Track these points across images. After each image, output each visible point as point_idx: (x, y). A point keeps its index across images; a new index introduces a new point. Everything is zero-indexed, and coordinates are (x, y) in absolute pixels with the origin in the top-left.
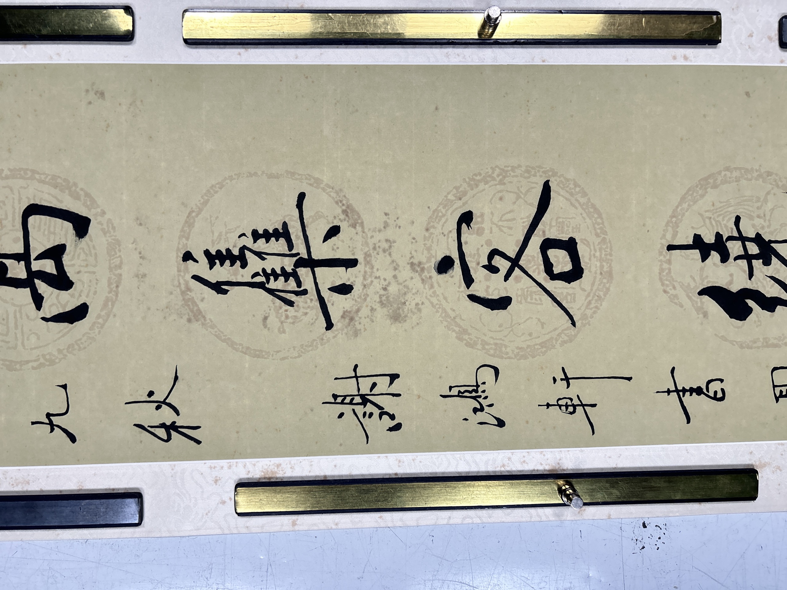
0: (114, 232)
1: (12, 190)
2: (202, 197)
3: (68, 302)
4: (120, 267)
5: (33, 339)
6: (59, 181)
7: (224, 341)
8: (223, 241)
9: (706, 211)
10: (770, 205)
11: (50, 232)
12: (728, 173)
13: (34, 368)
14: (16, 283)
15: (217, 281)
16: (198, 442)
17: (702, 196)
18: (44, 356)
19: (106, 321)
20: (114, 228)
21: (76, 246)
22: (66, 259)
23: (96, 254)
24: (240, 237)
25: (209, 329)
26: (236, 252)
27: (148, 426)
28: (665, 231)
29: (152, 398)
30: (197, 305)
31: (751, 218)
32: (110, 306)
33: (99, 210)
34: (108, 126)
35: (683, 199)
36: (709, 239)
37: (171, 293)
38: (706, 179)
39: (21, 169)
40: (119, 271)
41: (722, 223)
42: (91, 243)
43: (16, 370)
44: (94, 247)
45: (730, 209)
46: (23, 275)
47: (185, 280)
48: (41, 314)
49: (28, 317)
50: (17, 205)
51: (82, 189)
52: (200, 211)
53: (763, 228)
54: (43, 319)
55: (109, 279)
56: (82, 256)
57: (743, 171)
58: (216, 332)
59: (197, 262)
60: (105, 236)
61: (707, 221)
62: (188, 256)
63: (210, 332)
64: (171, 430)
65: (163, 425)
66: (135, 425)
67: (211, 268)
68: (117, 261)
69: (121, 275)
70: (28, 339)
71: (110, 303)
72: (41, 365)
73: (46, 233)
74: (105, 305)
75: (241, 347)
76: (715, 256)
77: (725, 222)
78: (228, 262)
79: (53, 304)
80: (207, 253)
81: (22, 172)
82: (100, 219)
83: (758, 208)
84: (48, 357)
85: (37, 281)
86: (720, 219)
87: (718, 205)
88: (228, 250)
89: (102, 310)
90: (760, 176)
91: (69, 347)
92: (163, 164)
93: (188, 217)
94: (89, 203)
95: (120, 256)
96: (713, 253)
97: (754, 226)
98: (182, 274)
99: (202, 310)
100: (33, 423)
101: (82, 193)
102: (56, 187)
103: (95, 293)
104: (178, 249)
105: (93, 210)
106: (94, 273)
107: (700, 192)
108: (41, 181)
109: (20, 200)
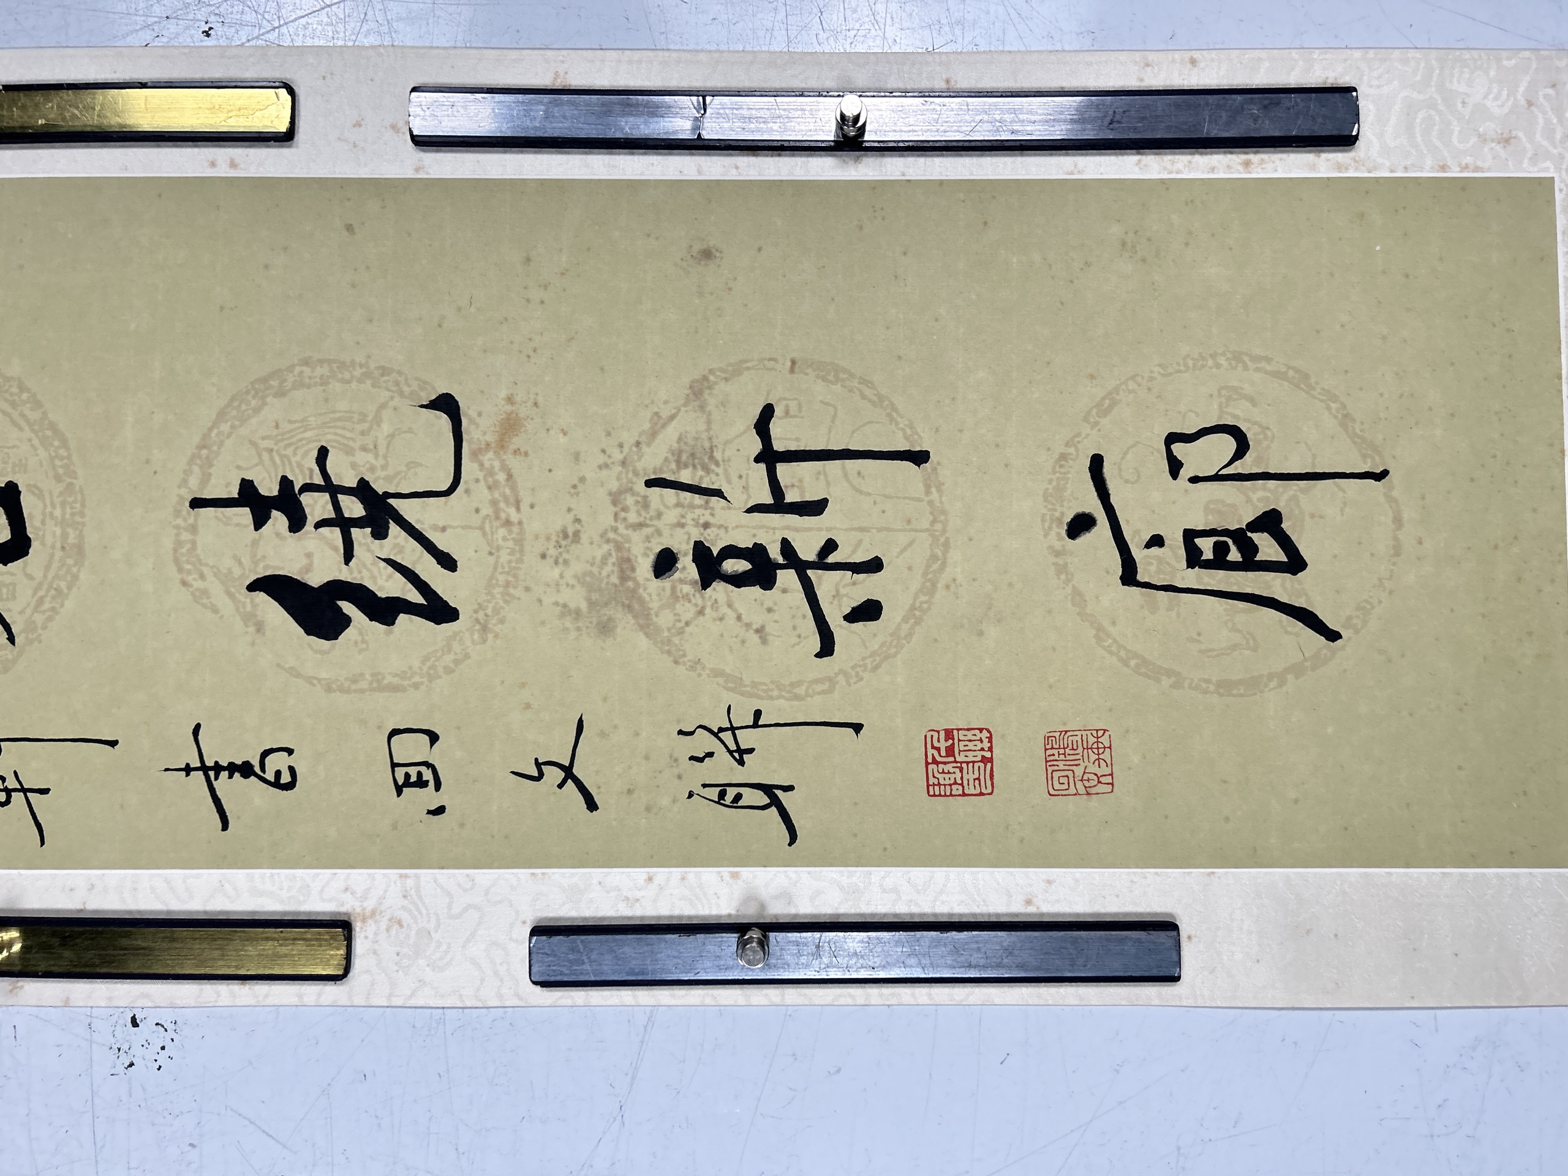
9: (263, 438)
10: (386, 428)
12: (307, 370)
17: (257, 411)
28: (187, 472)
31: (349, 451)
35: (222, 415)
36: (269, 488)
38: (264, 380)
41: (293, 460)
45: (309, 434)
53: (372, 469)
57: (335, 365)
61: (266, 456)
76: (278, 520)
77: (298, 458)
83: (363, 433)
86: (289, 452)
87: (285, 427)
90: (367, 375)
96: (275, 513)
97: (354, 466)
107: (253, 403)
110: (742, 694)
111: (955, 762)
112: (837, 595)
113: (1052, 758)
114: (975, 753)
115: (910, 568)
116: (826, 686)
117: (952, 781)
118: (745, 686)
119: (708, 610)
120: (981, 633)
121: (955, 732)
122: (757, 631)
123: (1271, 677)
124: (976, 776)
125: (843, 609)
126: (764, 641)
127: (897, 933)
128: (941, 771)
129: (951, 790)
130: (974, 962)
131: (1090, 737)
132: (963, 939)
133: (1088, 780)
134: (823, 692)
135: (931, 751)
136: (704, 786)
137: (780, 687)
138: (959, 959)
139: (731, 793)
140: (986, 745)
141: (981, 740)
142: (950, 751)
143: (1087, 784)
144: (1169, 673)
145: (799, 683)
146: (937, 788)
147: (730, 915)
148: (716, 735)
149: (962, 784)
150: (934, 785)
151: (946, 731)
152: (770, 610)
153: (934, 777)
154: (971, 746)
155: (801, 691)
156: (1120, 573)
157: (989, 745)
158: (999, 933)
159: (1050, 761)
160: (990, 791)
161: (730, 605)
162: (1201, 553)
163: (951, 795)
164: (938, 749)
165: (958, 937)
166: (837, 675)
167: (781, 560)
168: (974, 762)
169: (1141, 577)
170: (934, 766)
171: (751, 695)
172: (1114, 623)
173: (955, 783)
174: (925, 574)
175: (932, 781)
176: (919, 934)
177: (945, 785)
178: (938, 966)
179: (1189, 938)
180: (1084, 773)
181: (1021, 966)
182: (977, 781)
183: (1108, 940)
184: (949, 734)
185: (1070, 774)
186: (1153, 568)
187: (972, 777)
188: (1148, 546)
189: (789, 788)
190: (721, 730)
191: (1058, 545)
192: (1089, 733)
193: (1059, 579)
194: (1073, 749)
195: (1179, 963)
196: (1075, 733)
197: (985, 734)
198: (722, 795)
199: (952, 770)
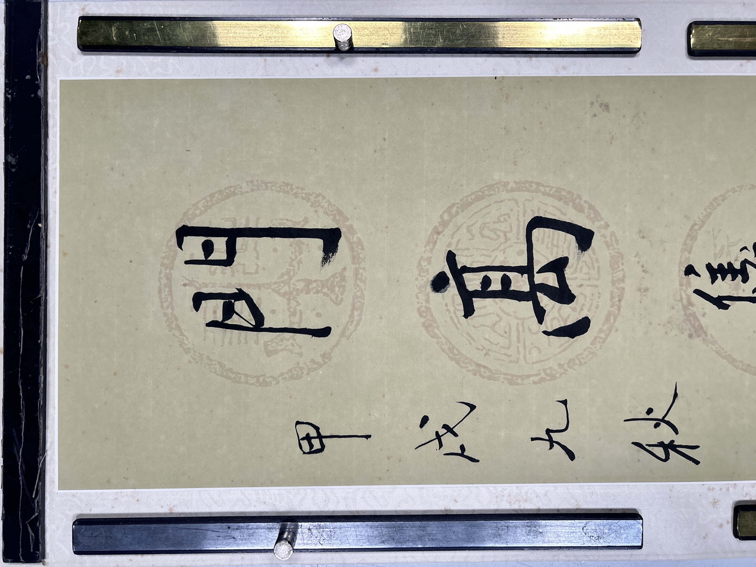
0: (617, 245)
1: (517, 203)
2: (705, 210)
3: (569, 316)
4: (623, 280)
5: (535, 353)
6: (563, 193)
7: (724, 358)
8: (725, 254)
11: (553, 245)
13: (535, 383)
14: (519, 296)
15: (719, 296)
16: (697, 462)
18: (544, 370)
19: (607, 336)
20: (617, 241)
21: (579, 259)
22: (568, 272)
23: (599, 268)
24: (741, 250)
25: (710, 345)
26: (737, 266)
27: (647, 445)
29: (651, 416)
30: (698, 321)
32: (612, 321)
33: (602, 223)
34: (612, 138)
37: (673, 308)
39: (526, 182)
40: (622, 285)
42: (594, 256)
43: (517, 384)
44: (597, 261)
46: (526, 288)
47: (687, 295)
48: (543, 327)
49: (530, 330)
50: (521, 219)
51: (586, 202)
52: (703, 223)
54: (545, 332)
55: (612, 293)
56: (585, 269)
58: (717, 348)
59: (699, 276)
60: (608, 249)
62: (690, 270)
63: (711, 348)
64: (669, 449)
65: (661, 444)
66: (633, 443)
67: (713, 282)
68: (620, 275)
69: (623, 289)
70: (530, 353)
71: (612, 318)
72: (542, 380)
73: (549, 246)
74: (607, 320)
75: (741, 365)
78: (729, 277)
79: (554, 318)
80: (709, 267)
81: (527, 185)
82: (603, 231)
84: (548, 372)
85: (539, 294)
88: (730, 264)
89: (604, 324)
91: (569, 362)
92: (666, 177)
93: (690, 230)
94: (592, 216)
95: (623, 270)
98: (684, 288)
99: (704, 325)
100: (533, 439)
101: (586, 206)
102: (560, 200)
103: (597, 307)
104: (680, 263)
105: (596, 223)
106: (597, 286)
108: (545, 194)
109: (525, 212)
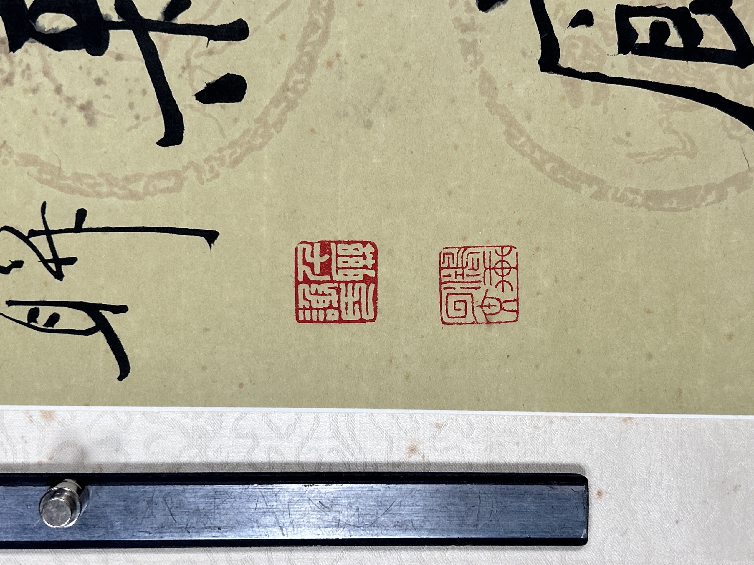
110: (61, 189)
111: (332, 281)
112: (187, 67)
113: (448, 279)
114: (355, 272)
115: (282, 37)
116: (171, 182)
117: (327, 305)
118: (66, 178)
119: (17, 79)
120: (368, 125)
121: (333, 245)
122: (82, 108)
123: (709, 188)
124: (356, 299)
125: (194, 84)
126: (91, 121)
127: (251, 486)
128: (313, 292)
129: (326, 315)
130: (343, 520)
131: (493, 254)
132: (332, 493)
133: (489, 306)
134: (169, 190)
135: (302, 268)
136: (10, 303)
137: (111, 181)
138: (326, 518)
139: (45, 313)
140: (370, 262)
141: (364, 256)
142: (326, 268)
143: (487, 311)
144: (591, 180)
145: (137, 177)
146: (308, 312)
147: (40, 464)
148: (26, 239)
149: (339, 309)
150: (305, 308)
151: (321, 243)
152: (99, 82)
153: (305, 299)
154: (351, 262)
155: (139, 187)
156: (539, 56)
157: (373, 262)
158: (375, 486)
159: (445, 283)
160: (371, 316)
161: (46, 74)
162: (636, 35)
163: (325, 321)
164: (311, 266)
165: (324, 490)
166: (187, 168)
167: (115, 17)
168: (354, 282)
169: (564, 62)
170: (306, 286)
171: (72, 190)
172: (529, 118)
173: (331, 307)
174: (302, 46)
175: (302, 303)
176: (277, 487)
177: (318, 309)
178: (300, 525)
179: (600, 494)
180: (485, 297)
181: (399, 525)
182: (357, 306)
183: (504, 495)
184: (325, 247)
185: (468, 298)
186: (578, 52)
187: (350, 300)
188: (574, 23)
189: (122, 309)
190: (33, 233)
191: (466, 17)
192: (492, 250)
193: (465, 59)
194: (473, 269)
195: (586, 524)
196: (476, 250)
197: (369, 249)
198: (33, 315)
199: (327, 292)
